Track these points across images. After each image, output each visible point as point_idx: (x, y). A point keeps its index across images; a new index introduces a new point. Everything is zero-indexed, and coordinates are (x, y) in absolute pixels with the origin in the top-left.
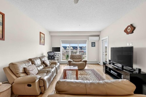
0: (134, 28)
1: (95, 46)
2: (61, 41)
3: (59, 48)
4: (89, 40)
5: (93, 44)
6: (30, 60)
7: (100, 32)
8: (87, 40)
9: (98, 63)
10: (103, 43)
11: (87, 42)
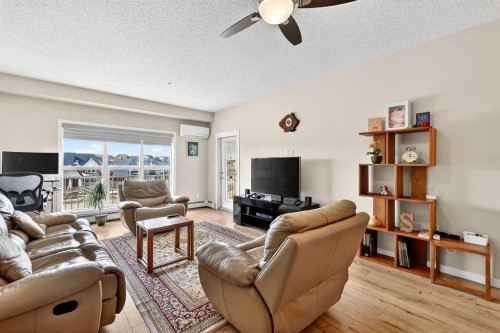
0: (298, 122)
1: (197, 155)
2: (64, 125)
5: (192, 147)
7: (213, 114)
8: (175, 133)
9: (206, 204)
10: (220, 145)
11: (174, 140)
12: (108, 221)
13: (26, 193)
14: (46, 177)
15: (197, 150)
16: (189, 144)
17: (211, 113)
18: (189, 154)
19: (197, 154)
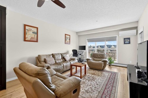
2: (87, 39)
3: (85, 46)
4: (120, 36)
5: (127, 41)
6: (52, 55)
7: (138, 22)
15: (130, 41)
16: (124, 39)
17: (136, 22)
18: (125, 43)
19: (129, 43)
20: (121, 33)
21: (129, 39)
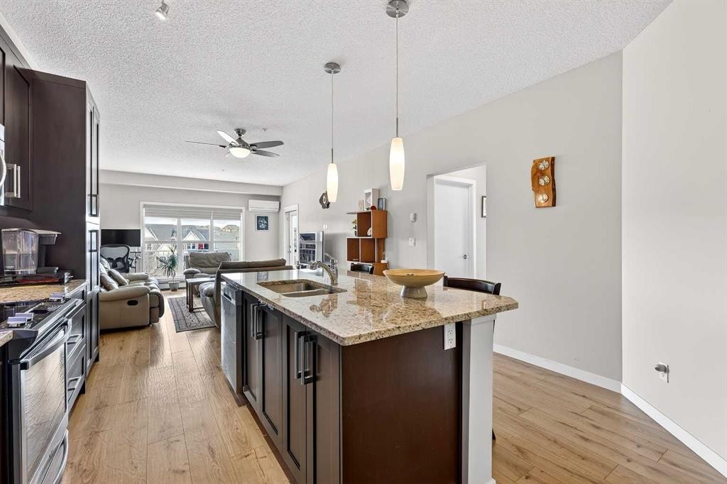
2: (145, 206)
3: (137, 233)
4: (250, 209)
5: (262, 222)
7: (282, 188)
8: (244, 209)
10: (288, 219)
11: (242, 215)
12: (179, 289)
13: (119, 259)
14: (132, 249)
15: (267, 224)
16: (258, 217)
17: (280, 186)
18: (259, 228)
19: (267, 228)
20: (252, 203)
21: (266, 218)
